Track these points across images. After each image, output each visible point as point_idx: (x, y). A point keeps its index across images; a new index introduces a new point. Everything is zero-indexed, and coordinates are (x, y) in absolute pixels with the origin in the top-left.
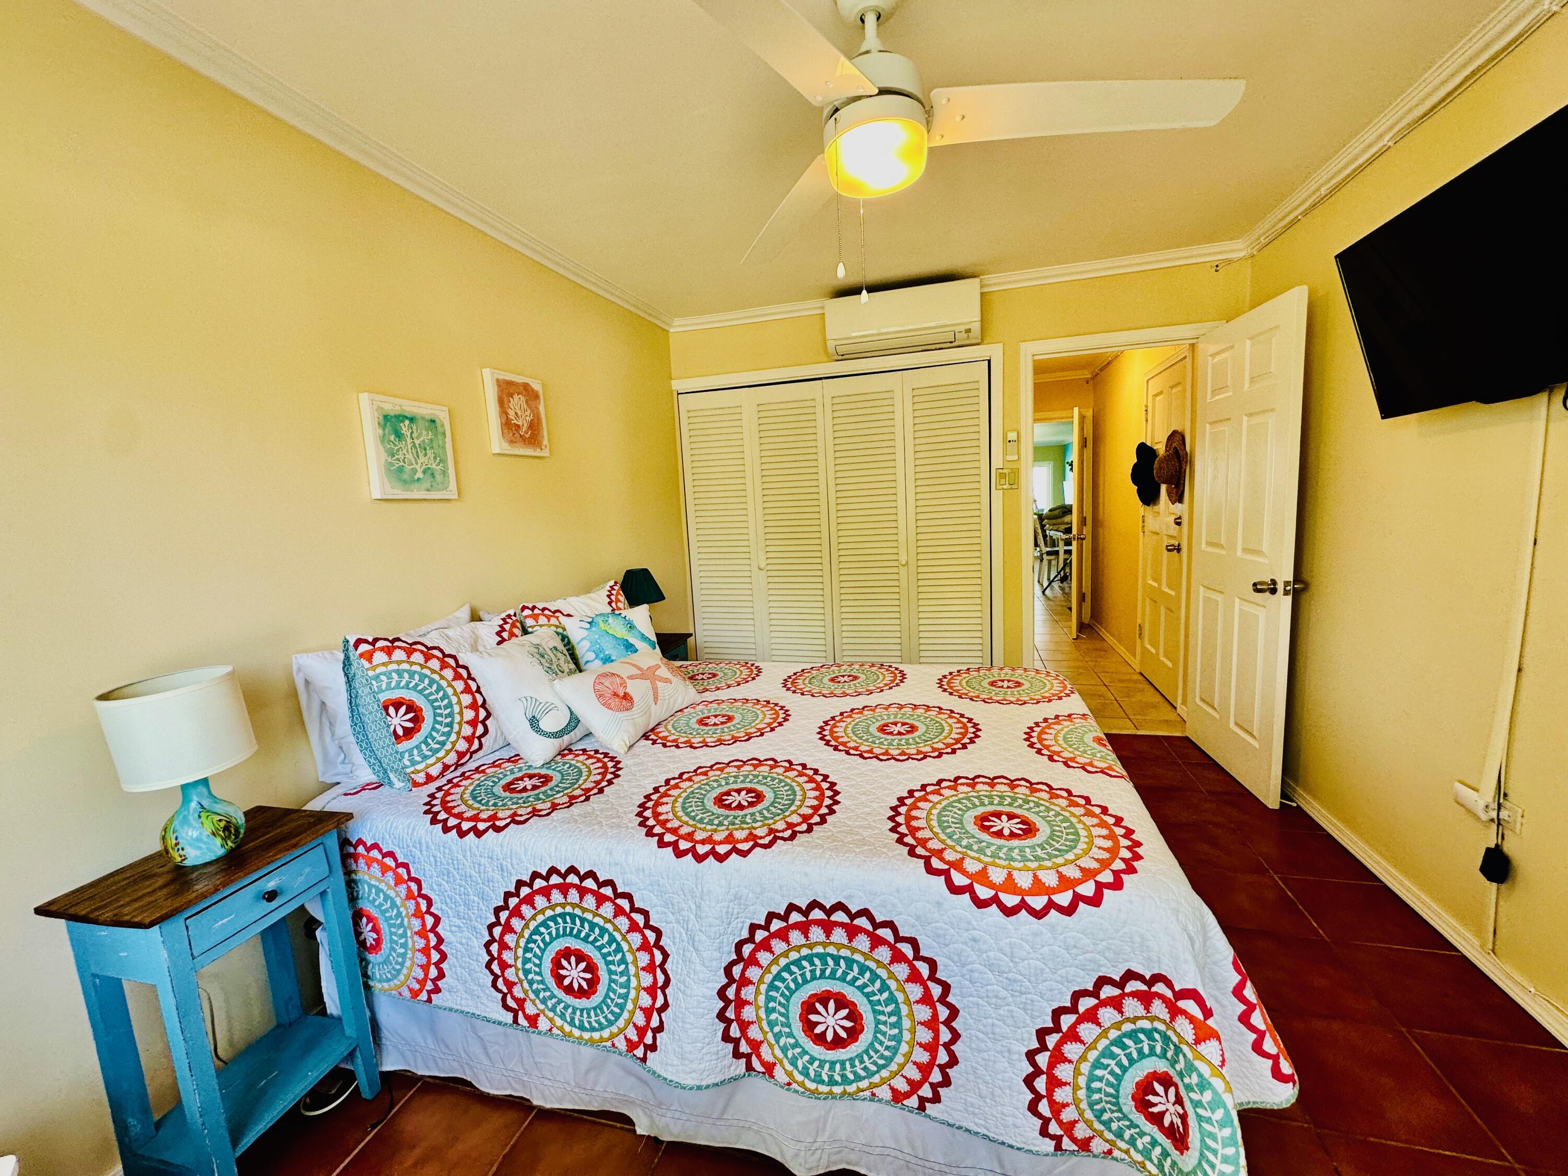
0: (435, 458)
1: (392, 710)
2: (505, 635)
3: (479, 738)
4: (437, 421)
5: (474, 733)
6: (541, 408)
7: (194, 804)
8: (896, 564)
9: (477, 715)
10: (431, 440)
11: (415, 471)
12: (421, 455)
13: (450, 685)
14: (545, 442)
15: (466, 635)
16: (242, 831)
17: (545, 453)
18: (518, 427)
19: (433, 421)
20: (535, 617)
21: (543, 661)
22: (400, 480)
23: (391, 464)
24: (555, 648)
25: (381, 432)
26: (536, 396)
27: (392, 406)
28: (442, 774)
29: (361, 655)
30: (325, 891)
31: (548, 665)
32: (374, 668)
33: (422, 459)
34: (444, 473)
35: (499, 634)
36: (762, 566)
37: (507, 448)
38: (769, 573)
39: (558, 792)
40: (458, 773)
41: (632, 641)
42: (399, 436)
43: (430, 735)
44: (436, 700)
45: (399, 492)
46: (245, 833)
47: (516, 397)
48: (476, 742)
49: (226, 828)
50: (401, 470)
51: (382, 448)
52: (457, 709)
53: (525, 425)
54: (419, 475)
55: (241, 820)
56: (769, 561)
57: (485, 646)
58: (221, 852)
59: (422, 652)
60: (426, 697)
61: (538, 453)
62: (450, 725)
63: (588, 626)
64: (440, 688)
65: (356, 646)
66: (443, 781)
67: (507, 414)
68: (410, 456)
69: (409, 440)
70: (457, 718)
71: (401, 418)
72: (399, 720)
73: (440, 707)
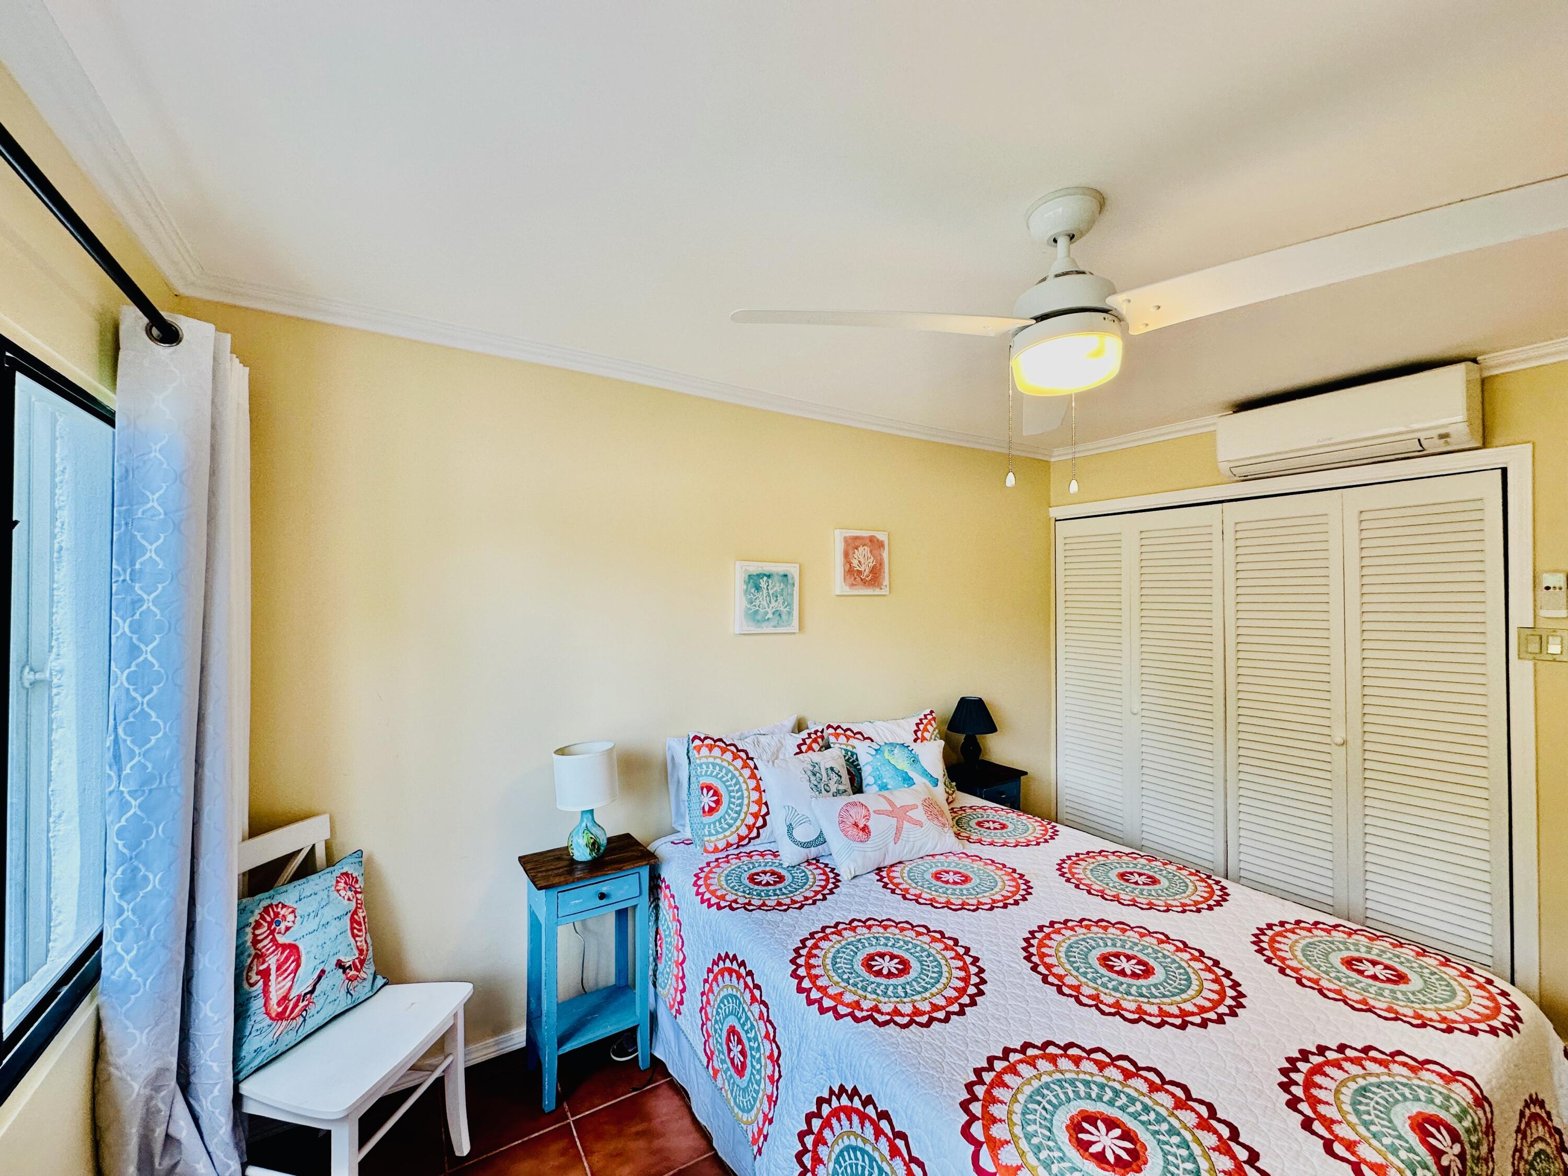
0: (784, 603)
1: (705, 791)
2: (804, 748)
3: (758, 828)
4: (789, 577)
5: (754, 824)
6: (885, 555)
7: (584, 825)
8: (1328, 740)
9: (760, 810)
10: (782, 590)
11: (767, 613)
12: (773, 601)
13: (745, 782)
14: (886, 582)
15: (773, 743)
16: (602, 848)
17: (885, 591)
18: (859, 572)
19: (786, 576)
20: (837, 736)
21: (813, 778)
22: (754, 620)
23: (750, 609)
24: (832, 769)
25: (745, 587)
26: (881, 545)
27: (755, 568)
28: (726, 849)
29: (695, 748)
30: (636, 906)
31: (816, 783)
32: (700, 758)
33: (773, 604)
34: (789, 613)
35: (799, 746)
36: (1135, 711)
37: (847, 590)
38: (1145, 720)
39: (784, 894)
40: (736, 852)
41: (912, 774)
42: (758, 588)
43: (723, 817)
44: (733, 791)
45: (752, 628)
46: (605, 851)
47: (861, 549)
48: (755, 831)
49: (593, 844)
50: (756, 612)
51: (744, 598)
52: (746, 802)
53: (867, 571)
54: (770, 615)
55: (603, 841)
56: (1145, 706)
57: (785, 755)
58: (589, 858)
59: (733, 752)
60: (727, 787)
61: (877, 591)
62: (739, 813)
63: (874, 753)
64: (737, 783)
65: (693, 741)
66: (724, 854)
67: (850, 563)
68: (764, 603)
69: (765, 591)
70: (745, 809)
71: (760, 576)
72: (708, 800)
73: (734, 797)
